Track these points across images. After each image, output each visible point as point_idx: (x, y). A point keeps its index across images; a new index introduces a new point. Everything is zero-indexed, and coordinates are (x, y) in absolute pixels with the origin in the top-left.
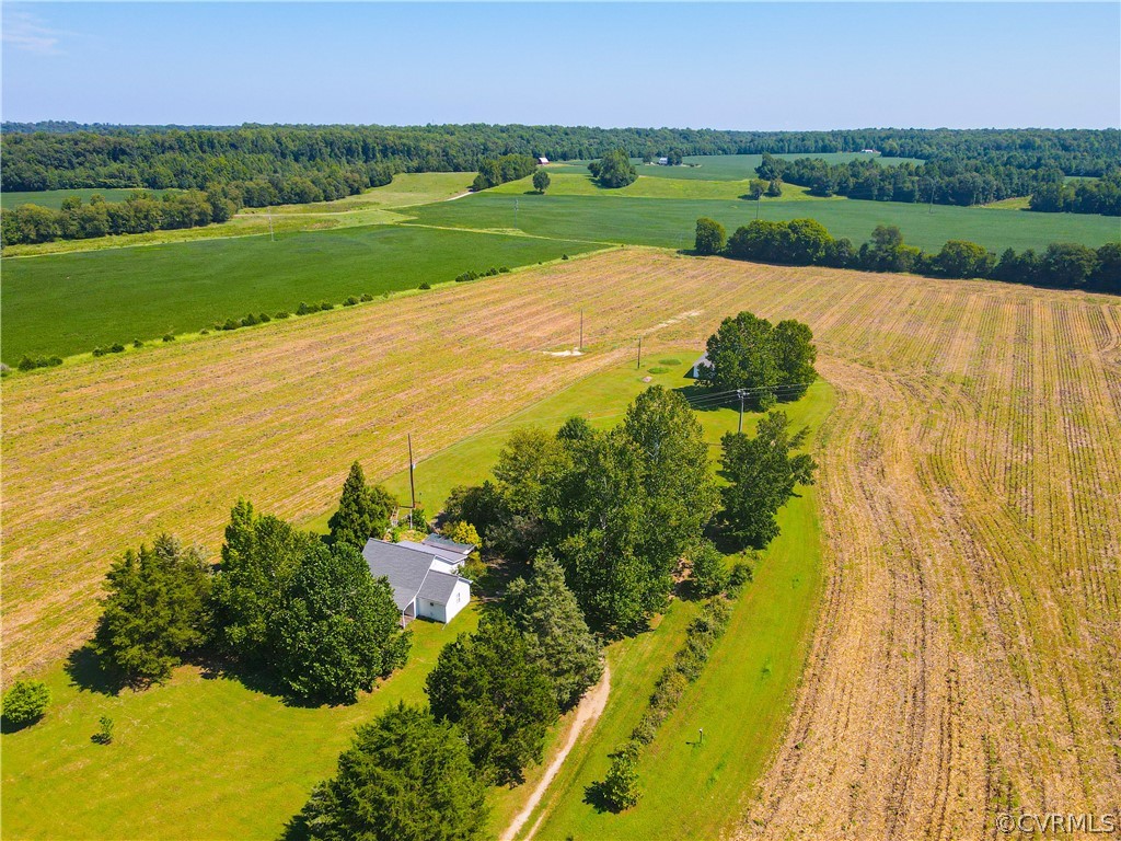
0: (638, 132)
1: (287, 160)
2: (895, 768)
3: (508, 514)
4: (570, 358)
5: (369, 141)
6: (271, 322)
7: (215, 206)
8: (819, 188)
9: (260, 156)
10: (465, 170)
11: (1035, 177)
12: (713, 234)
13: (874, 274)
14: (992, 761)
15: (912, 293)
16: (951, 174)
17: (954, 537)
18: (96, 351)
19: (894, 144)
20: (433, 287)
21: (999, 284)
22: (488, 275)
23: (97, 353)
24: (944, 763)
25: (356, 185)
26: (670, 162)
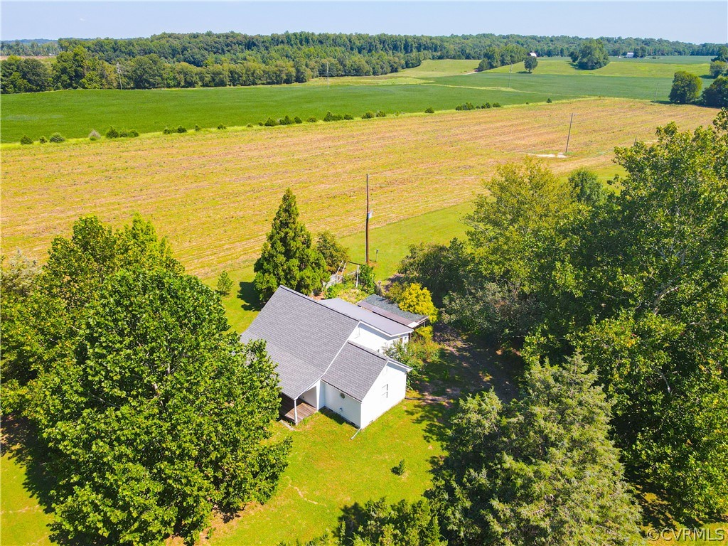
1: (354, 51)
3: (479, 280)
4: (556, 159)
5: (409, 40)
6: (302, 124)
7: (298, 71)
9: (337, 48)
10: (474, 58)
12: (688, 85)
18: (166, 131)
20: (436, 112)
22: (483, 107)
23: (167, 132)
25: (395, 65)
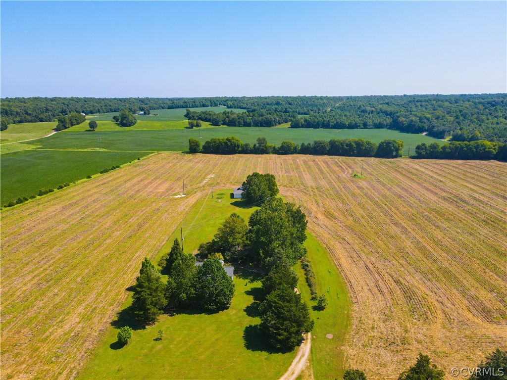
0: (120, 100)
2: (374, 284)
6: (30, 200)
8: (215, 123)
10: (48, 121)
11: (289, 116)
12: (196, 145)
13: (260, 155)
14: (392, 277)
15: (278, 161)
16: (262, 116)
17: (347, 231)
19: (230, 103)
20: (93, 177)
21: (302, 155)
22: (112, 169)
24: (383, 279)
26: (145, 114)
